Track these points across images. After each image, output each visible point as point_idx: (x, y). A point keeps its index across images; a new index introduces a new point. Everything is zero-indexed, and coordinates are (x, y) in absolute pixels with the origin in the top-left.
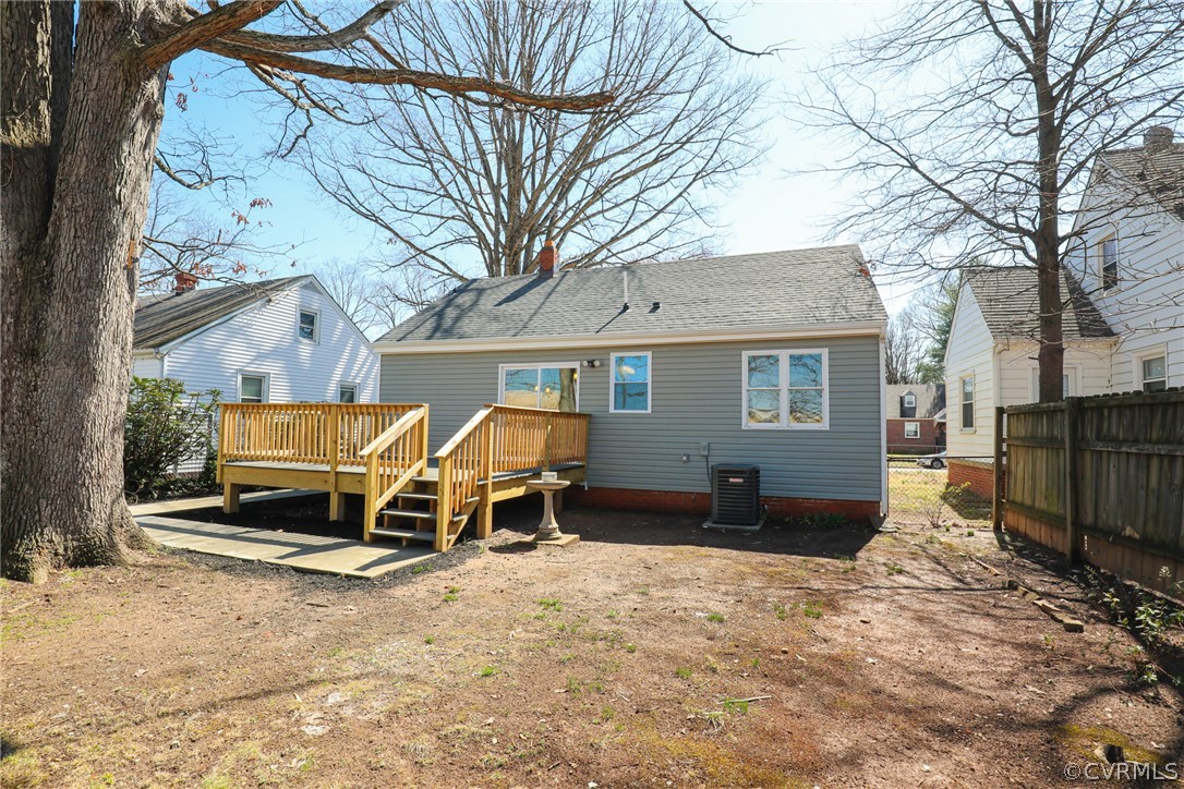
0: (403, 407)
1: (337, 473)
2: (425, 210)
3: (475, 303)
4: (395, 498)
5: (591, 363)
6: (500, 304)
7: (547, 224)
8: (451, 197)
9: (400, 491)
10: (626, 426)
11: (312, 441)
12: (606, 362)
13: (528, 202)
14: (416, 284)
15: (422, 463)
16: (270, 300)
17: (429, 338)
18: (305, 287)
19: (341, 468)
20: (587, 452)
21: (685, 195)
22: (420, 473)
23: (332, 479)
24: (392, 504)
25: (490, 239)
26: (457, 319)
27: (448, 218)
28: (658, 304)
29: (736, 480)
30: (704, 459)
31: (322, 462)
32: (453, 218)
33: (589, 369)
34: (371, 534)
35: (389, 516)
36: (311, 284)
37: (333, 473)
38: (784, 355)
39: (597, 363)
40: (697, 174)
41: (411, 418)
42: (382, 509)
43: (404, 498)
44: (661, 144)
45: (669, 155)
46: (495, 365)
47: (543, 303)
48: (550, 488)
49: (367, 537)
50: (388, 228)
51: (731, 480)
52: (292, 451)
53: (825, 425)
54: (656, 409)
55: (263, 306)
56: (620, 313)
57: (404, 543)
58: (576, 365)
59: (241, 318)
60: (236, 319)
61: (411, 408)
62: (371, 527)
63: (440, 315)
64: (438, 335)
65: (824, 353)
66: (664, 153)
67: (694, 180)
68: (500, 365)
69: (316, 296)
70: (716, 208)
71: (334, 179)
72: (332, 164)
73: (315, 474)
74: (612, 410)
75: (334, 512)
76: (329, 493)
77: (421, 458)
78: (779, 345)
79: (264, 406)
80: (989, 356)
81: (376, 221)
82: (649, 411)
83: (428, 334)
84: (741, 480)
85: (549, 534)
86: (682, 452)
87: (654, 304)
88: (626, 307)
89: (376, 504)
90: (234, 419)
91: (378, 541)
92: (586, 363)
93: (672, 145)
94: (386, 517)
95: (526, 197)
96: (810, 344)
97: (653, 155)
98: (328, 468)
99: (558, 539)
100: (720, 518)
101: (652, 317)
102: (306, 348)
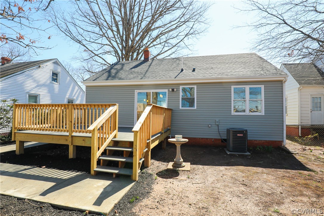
0: (105, 105)
1: (72, 136)
2: (96, 41)
3: (122, 69)
4: (105, 150)
5: (173, 90)
6: (131, 69)
7: (138, 48)
8: (105, 36)
9: (108, 147)
10: (186, 114)
11: (59, 121)
12: (178, 90)
13: (132, 41)
14: (91, 69)
15: (116, 132)
16: (40, 67)
17: (107, 79)
18: (54, 63)
19: (74, 134)
20: (171, 123)
21: (183, 40)
22: (115, 137)
23: (70, 139)
24: (104, 153)
25: (120, 52)
26: (116, 73)
27: (105, 45)
28: (195, 69)
29: (240, 135)
30: (217, 126)
31: (65, 131)
32: (106, 45)
33: (172, 92)
34: (95, 171)
35: (103, 160)
36: (56, 63)
37: (70, 136)
38: (247, 88)
39: (175, 90)
40: (186, 35)
41: (111, 110)
42: (100, 157)
43: (109, 150)
44: (179, 22)
45: (180, 26)
46: (133, 90)
47: (148, 69)
48: (179, 143)
49: (92, 172)
50: (84, 46)
51: (238, 135)
52: (50, 125)
53: (263, 113)
54: (198, 107)
55: (37, 68)
56: (181, 72)
57: (114, 176)
58: (166, 91)
59: (28, 72)
60: (26, 73)
61: (110, 106)
62: (95, 167)
63: (109, 72)
64: (110, 78)
65: (262, 87)
66: (179, 25)
67: (186, 36)
68: (135, 90)
69: (59, 67)
70: (193, 45)
71: (65, 27)
72: (64, 21)
73: (61, 137)
74: (181, 108)
75: (71, 154)
76: (68, 145)
77: (115, 129)
78: (246, 84)
79: (38, 105)
80: (297, 91)
81: (80, 43)
82: (195, 108)
83: (105, 78)
84: (242, 135)
85: (181, 164)
86: (209, 123)
87: (194, 69)
88: (182, 70)
89: (97, 154)
90: (21, 111)
91: (99, 175)
92: (171, 90)
93: (182, 22)
94: (102, 161)
95: (131, 40)
96: (255, 83)
97: (175, 26)
98: (67, 134)
99: (184, 166)
100: (233, 150)
101: (194, 73)
102: (56, 85)
